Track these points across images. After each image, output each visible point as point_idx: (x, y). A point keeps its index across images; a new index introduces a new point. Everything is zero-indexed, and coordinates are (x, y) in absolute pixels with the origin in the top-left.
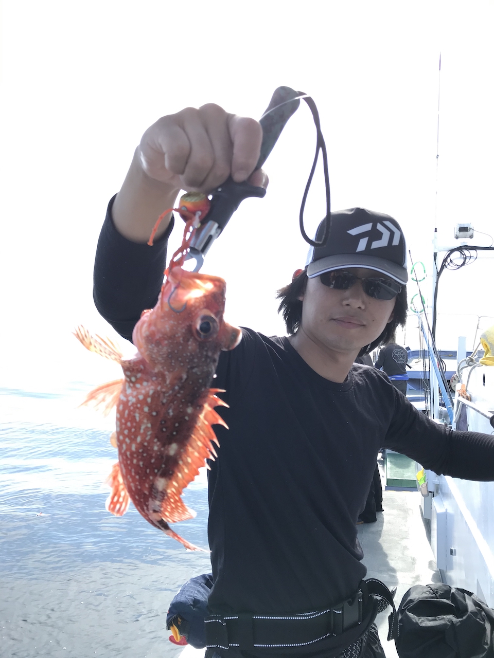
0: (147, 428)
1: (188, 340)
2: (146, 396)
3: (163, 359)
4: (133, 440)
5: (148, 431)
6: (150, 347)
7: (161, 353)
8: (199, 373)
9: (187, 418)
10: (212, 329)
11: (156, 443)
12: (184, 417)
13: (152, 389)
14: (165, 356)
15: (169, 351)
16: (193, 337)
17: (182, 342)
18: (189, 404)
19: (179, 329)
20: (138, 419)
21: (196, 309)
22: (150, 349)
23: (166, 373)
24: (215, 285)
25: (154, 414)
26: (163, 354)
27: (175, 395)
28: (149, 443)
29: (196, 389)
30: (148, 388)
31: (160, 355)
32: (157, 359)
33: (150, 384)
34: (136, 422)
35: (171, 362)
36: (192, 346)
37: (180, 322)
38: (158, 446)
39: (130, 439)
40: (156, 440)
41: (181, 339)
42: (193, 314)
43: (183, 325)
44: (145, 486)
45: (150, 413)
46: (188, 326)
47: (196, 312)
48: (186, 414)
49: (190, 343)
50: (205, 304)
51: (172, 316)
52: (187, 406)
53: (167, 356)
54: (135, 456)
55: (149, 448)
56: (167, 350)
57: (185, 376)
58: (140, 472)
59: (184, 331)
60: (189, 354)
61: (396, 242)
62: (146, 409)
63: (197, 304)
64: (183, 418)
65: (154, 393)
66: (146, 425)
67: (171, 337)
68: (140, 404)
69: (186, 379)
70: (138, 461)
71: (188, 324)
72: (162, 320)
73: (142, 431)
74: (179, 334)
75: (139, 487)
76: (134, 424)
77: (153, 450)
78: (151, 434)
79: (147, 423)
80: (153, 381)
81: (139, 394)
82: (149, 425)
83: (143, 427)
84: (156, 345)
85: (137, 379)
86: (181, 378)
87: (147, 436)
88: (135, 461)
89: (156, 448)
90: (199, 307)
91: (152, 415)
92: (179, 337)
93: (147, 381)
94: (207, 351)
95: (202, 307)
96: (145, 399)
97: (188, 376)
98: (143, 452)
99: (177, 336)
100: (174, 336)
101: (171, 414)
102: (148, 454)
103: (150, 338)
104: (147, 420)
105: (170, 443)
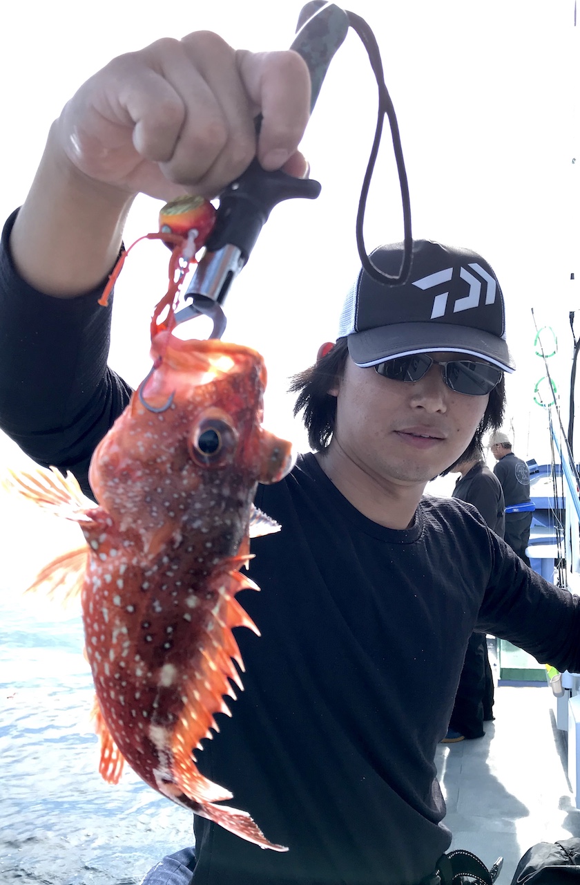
0: (121, 634)
1: (181, 469)
2: (116, 575)
3: (135, 506)
4: (105, 655)
5: (124, 641)
6: (110, 483)
7: (131, 494)
8: (204, 530)
9: (187, 617)
10: (221, 445)
11: (138, 663)
12: (183, 614)
13: (124, 563)
14: (138, 499)
15: (147, 489)
16: (190, 462)
17: (169, 471)
18: (191, 590)
19: (163, 447)
20: (106, 618)
21: (195, 408)
22: (111, 487)
23: (142, 531)
24: (237, 361)
25: (130, 609)
26: (136, 496)
27: (164, 575)
28: (127, 663)
29: (201, 560)
30: (118, 560)
31: (129, 497)
32: (124, 507)
33: (120, 553)
34: (105, 625)
35: (152, 511)
36: (188, 478)
37: (165, 434)
38: (142, 669)
39: (101, 653)
40: (137, 658)
41: (168, 465)
42: (191, 418)
43: (170, 441)
44: (135, 739)
45: (124, 607)
46: (179, 441)
47: (196, 413)
48: (185, 609)
49: (185, 473)
50: (214, 397)
51: (151, 423)
52: (188, 595)
53: (144, 500)
54: (111, 684)
55: (129, 672)
56: (142, 488)
57: (178, 537)
58: (123, 713)
59: (172, 450)
60: (184, 494)
61: (490, 299)
62: (117, 600)
63: (198, 399)
64: (180, 616)
65: (127, 570)
66: (120, 629)
67: (150, 464)
68: (108, 590)
69: (182, 543)
70: (117, 694)
71: (180, 437)
72: (132, 433)
73: (114, 641)
74: (164, 458)
75: (128, 740)
76: (103, 627)
77: (135, 676)
78: (129, 647)
79: (121, 627)
80: (124, 548)
81: (105, 571)
82: (124, 630)
83: (115, 633)
84: (120, 480)
85: (99, 544)
86: (172, 542)
87: (122, 649)
88: (112, 694)
89: (139, 673)
90: (201, 403)
91: (127, 612)
92: (163, 463)
93: (117, 548)
94: (219, 487)
95: (207, 404)
96: (114, 582)
97: (184, 536)
98: (120, 679)
99: (159, 460)
100: (155, 461)
101: (158, 609)
102: (128, 683)
103: (111, 468)
104: (121, 621)
105: (161, 664)
